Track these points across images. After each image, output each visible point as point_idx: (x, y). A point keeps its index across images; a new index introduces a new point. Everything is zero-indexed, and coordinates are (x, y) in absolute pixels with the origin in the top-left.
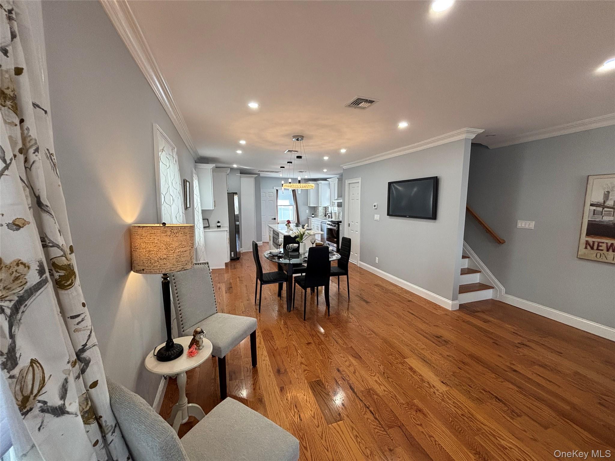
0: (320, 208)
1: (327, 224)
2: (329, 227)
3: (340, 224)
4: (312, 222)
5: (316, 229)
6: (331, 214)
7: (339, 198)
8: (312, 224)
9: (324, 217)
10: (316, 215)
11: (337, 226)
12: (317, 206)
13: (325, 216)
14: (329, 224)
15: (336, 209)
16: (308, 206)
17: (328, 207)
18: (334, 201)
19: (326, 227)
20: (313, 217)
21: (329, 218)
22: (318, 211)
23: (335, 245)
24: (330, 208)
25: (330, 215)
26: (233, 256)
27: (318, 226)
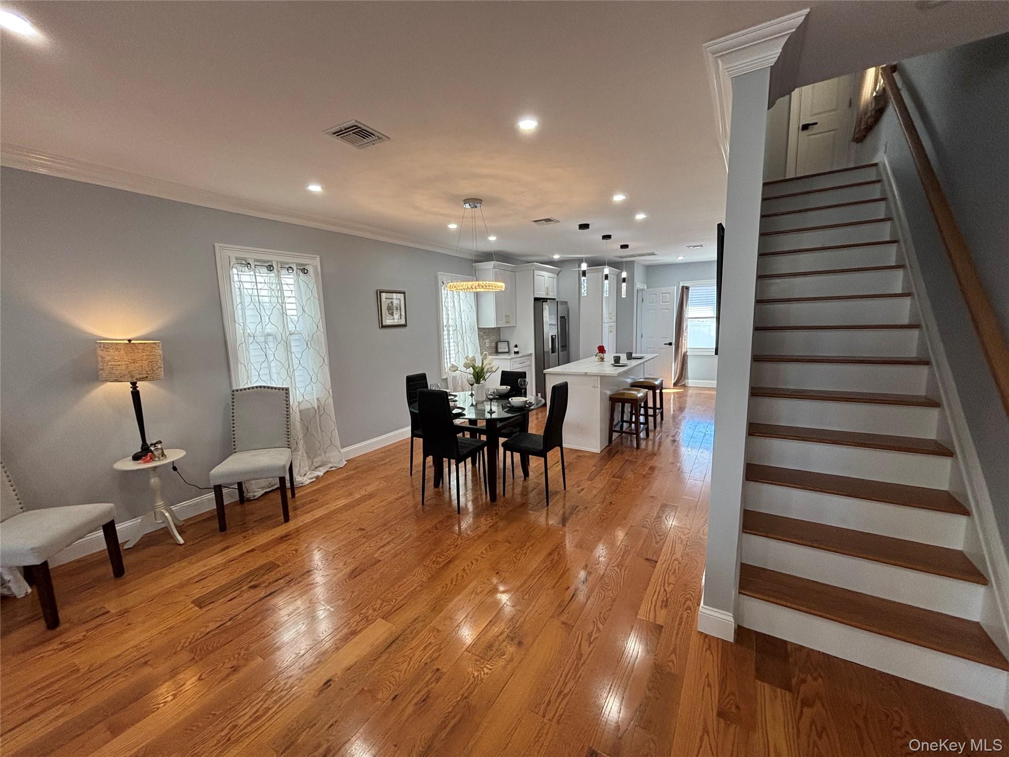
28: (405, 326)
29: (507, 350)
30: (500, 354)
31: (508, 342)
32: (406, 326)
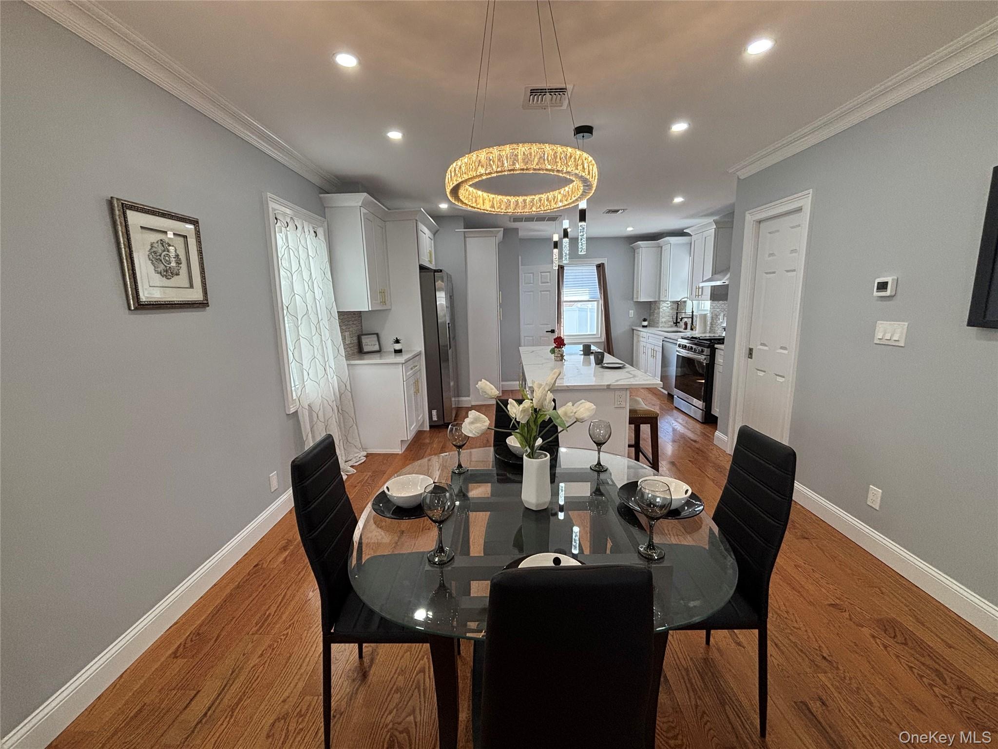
0: (665, 305)
1: (679, 346)
2: (684, 353)
3: (716, 346)
4: (642, 339)
5: (650, 354)
6: (692, 318)
7: (716, 276)
8: (642, 344)
9: (672, 327)
10: (653, 321)
11: (707, 351)
12: (657, 300)
13: (676, 323)
14: (684, 347)
15: (706, 306)
16: (635, 300)
17: (685, 302)
18: (701, 285)
19: (676, 352)
20: (644, 326)
21: (686, 328)
22: (658, 313)
23: (700, 404)
24: (689, 303)
25: (689, 321)
26: (435, 418)
27: (656, 348)
28: (202, 305)
29: (377, 348)
30: (366, 356)
31: (377, 334)
32: (207, 305)
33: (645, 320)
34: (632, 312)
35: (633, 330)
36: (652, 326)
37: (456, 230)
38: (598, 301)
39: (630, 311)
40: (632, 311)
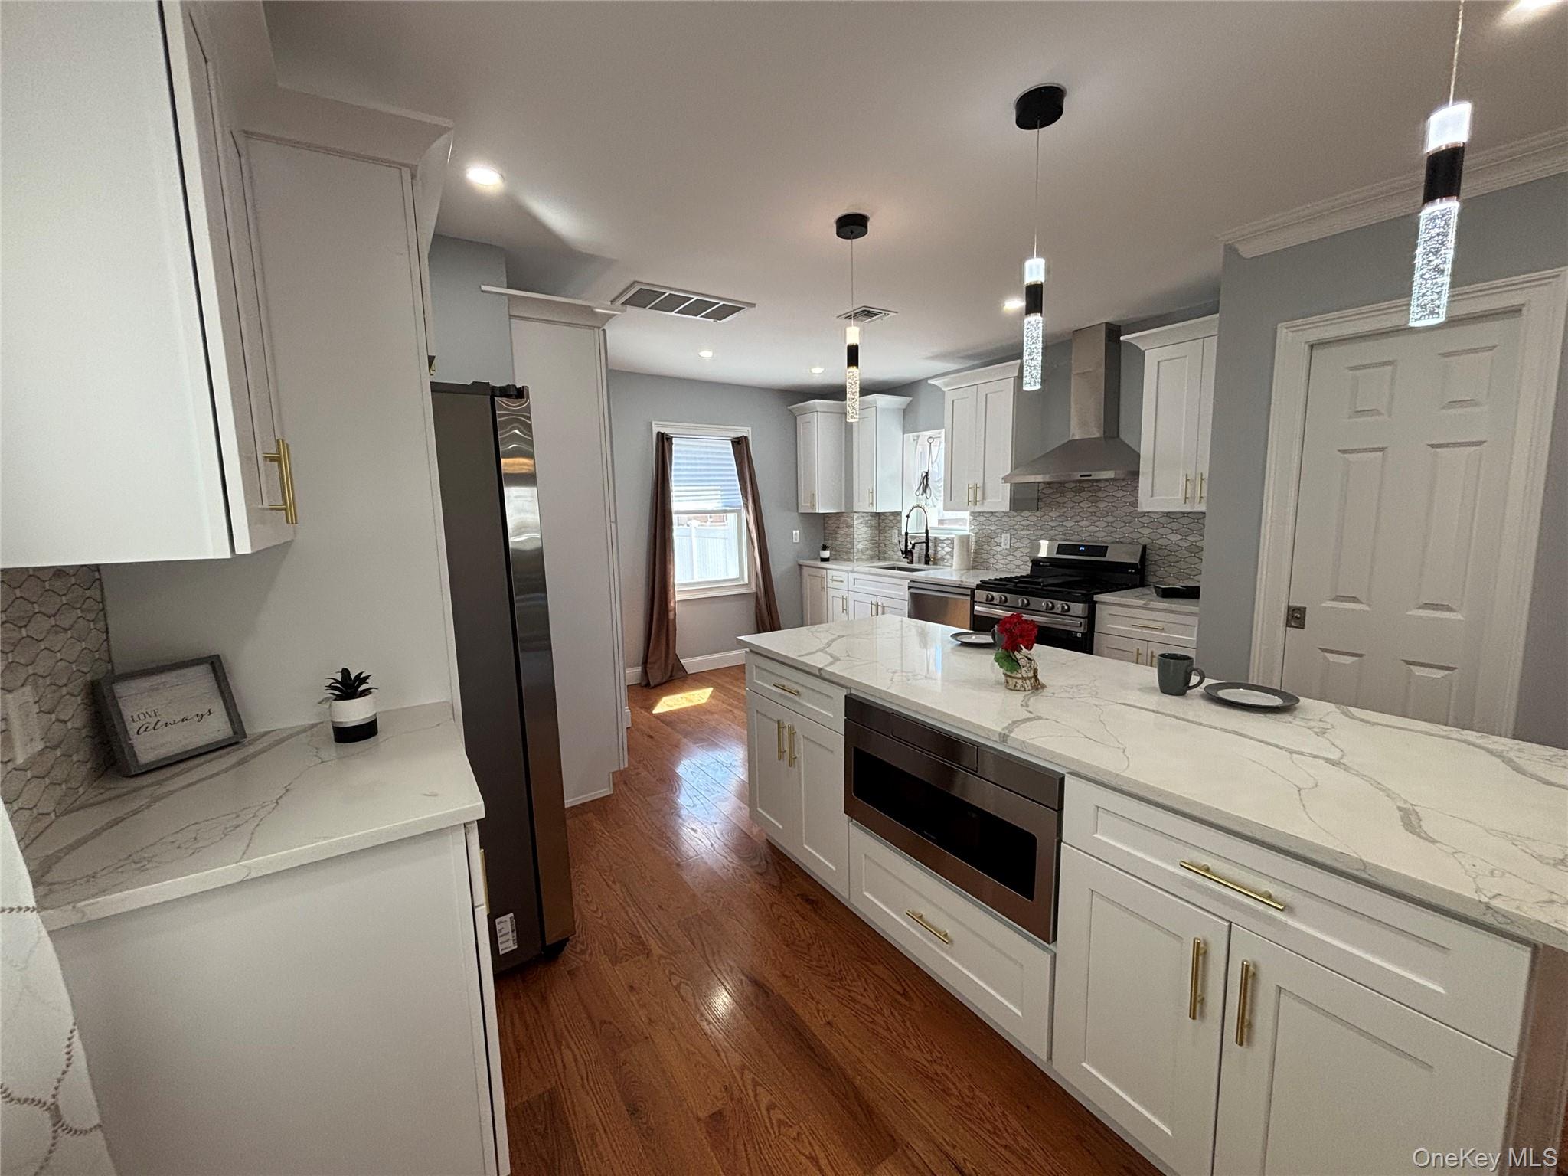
0: (859, 519)
3: (1098, 597)
4: (830, 584)
6: (927, 543)
10: (840, 549)
11: (1077, 609)
12: (844, 510)
16: (805, 508)
20: (825, 560)
22: (848, 535)
26: (508, 944)
30: (153, 788)
31: (213, 664)
33: (825, 548)
34: (796, 532)
35: (800, 566)
36: (836, 559)
37: (484, 288)
38: (739, 512)
39: (794, 532)
40: (798, 532)
